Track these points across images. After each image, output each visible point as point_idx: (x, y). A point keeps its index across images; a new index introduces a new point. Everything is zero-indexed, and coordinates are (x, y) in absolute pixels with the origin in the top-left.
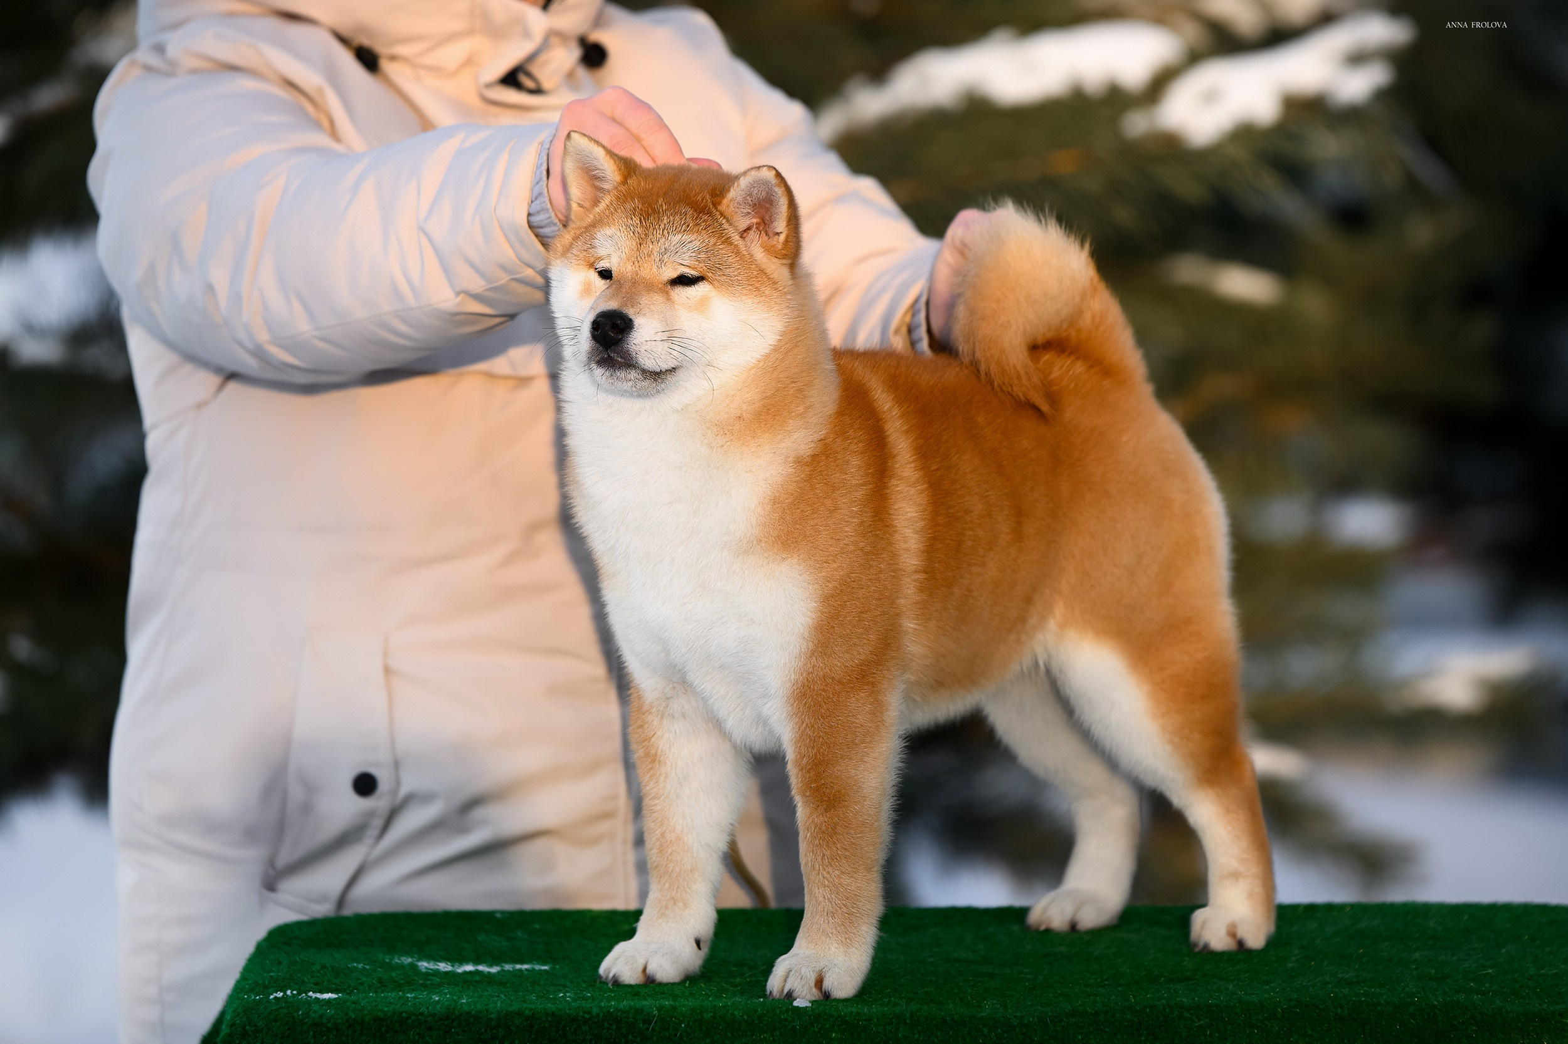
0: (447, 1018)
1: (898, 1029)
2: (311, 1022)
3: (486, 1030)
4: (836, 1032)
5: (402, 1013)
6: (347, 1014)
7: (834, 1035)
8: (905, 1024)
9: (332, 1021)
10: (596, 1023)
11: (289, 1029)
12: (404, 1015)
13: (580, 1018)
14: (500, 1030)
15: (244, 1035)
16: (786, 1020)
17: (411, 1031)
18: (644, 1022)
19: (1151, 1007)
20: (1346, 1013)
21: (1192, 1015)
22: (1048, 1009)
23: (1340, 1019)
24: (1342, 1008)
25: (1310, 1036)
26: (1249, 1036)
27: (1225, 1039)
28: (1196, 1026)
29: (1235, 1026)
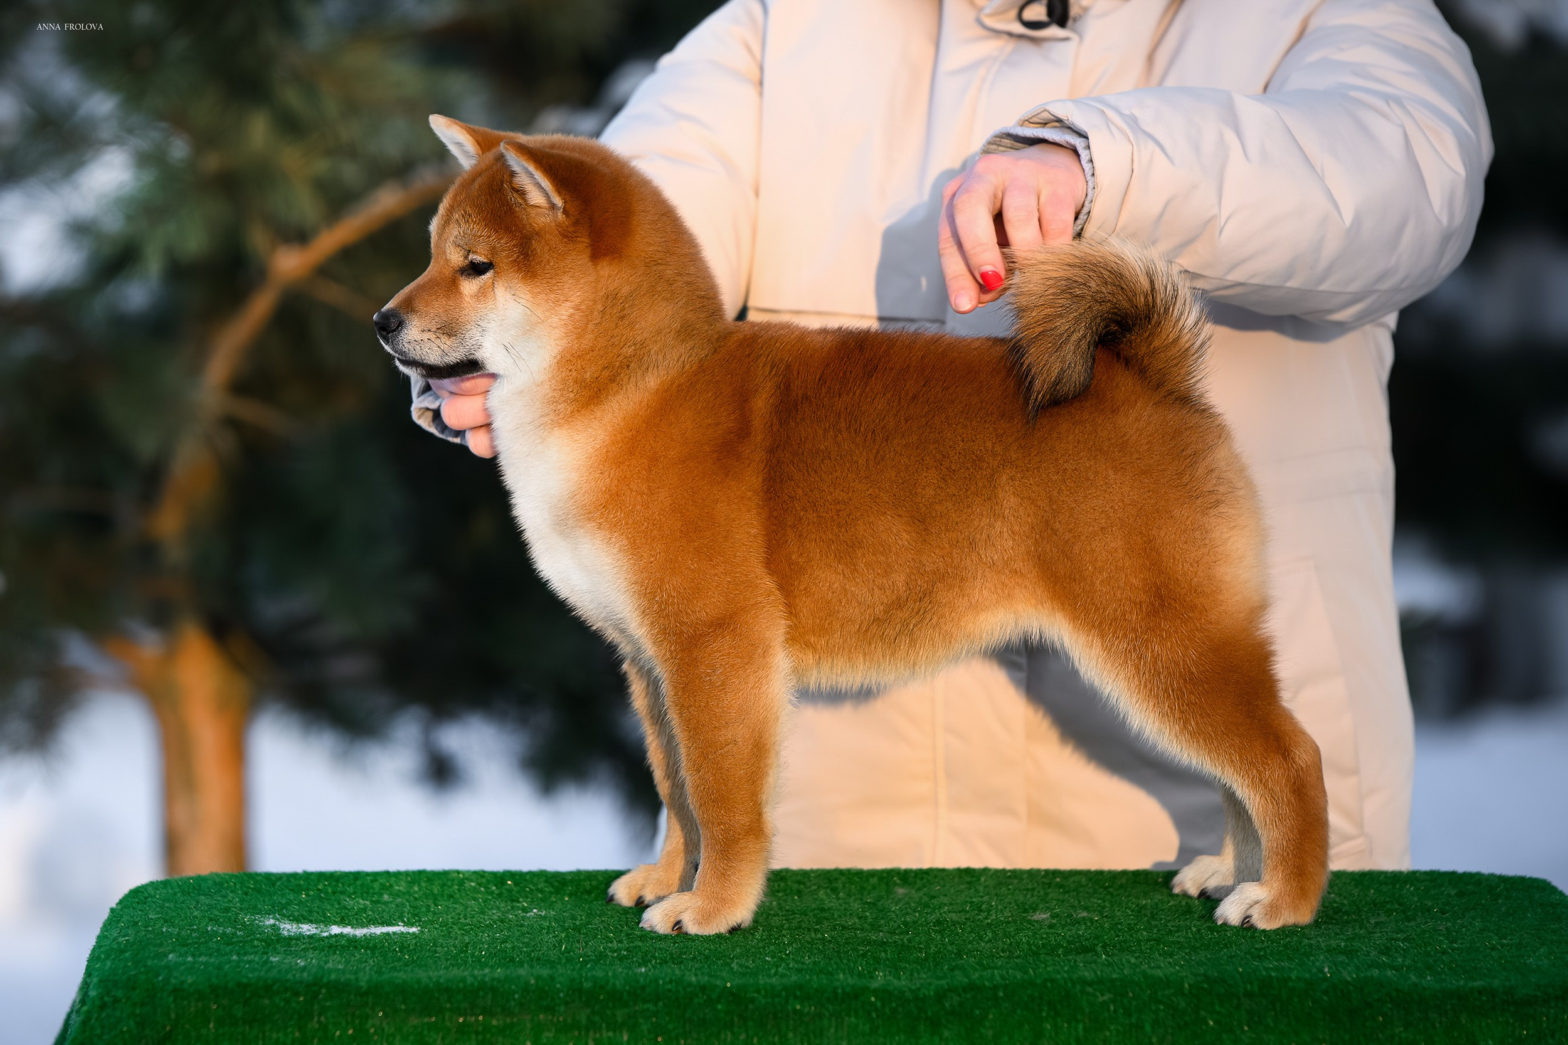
0: (315, 983)
1: (787, 1001)
2: (172, 987)
3: (355, 995)
4: (723, 1004)
5: (270, 977)
6: (210, 978)
7: (719, 1005)
8: (795, 996)
9: (194, 986)
10: (471, 991)
11: (149, 995)
12: (271, 980)
13: (454, 986)
17: (277, 996)
19: (1053, 981)
20: (1256, 988)
21: (1094, 989)
22: (943, 982)
23: (1249, 995)
24: (1251, 983)
25: (1219, 1013)
26: (1155, 1012)
27: (1130, 1015)
28: (1099, 1002)
29: (1140, 1001)
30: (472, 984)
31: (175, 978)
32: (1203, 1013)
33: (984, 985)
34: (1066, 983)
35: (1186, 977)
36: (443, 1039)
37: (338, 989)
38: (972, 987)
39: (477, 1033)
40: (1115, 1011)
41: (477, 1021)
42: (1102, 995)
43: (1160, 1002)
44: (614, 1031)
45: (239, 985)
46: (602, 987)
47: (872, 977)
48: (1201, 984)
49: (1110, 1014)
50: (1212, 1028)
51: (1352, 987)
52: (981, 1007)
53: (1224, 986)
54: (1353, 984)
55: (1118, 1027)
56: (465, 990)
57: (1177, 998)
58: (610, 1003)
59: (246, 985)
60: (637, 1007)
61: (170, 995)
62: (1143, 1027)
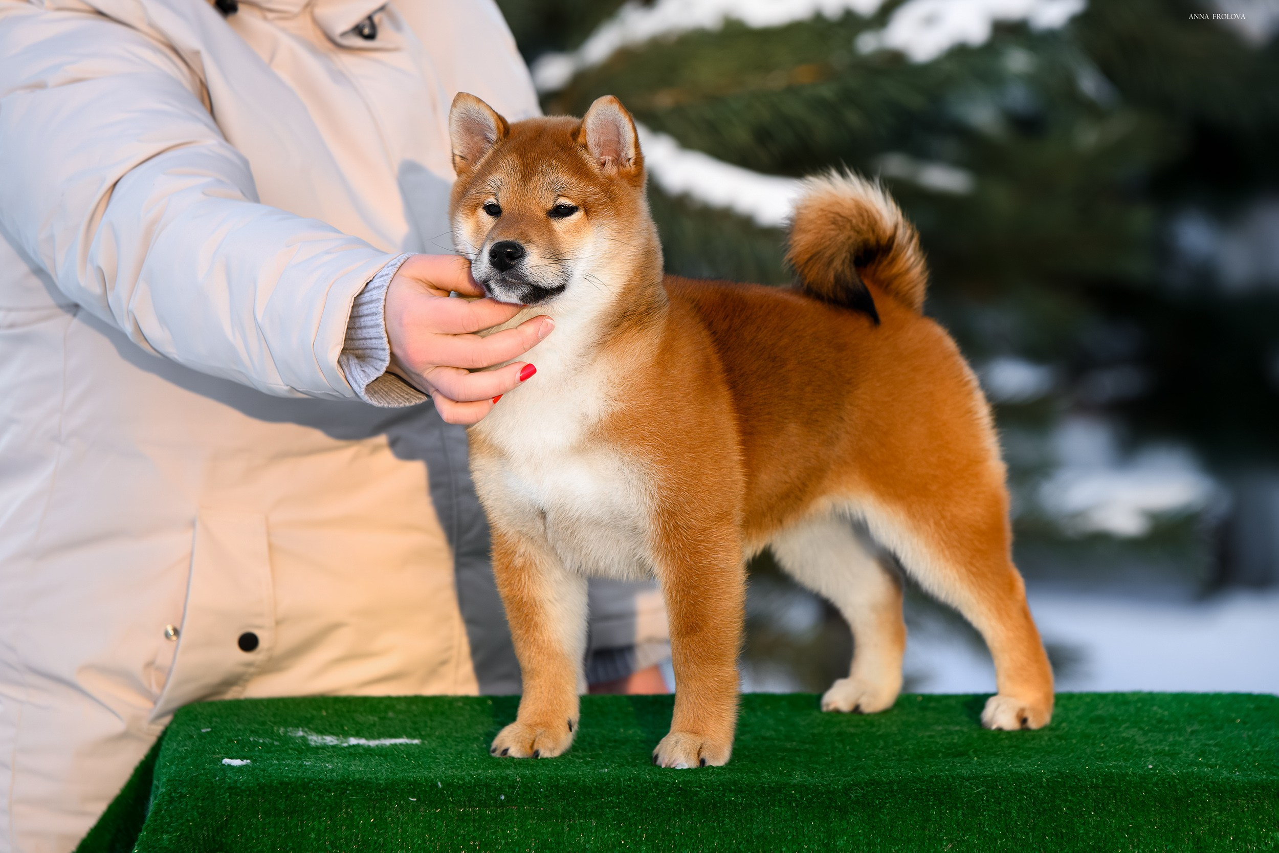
0: (343, 782)
1: (724, 795)
2: (227, 786)
3: (376, 792)
4: (672, 797)
5: (304, 778)
6: (257, 779)
7: (669, 798)
9: (245, 785)
10: (468, 788)
11: (208, 792)
12: (306, 780)
13: (455, 783)
14: (388, 792)
17: (312, 792)
18: (509, 787)
19: (937, 777)
20: (1100, 782)
21: (971, 784)
22: (849, 779)
23: (1095, 787)
24: (1097, 778)
25: (1071, 801)
26: (1020, 801)
27: (1000, 803)
28: (975, 793)
29: (1007, 793)
30: (470, 781)
31: (230, 778)
32: (1058, 802)
33: (882, 781)
34: (948, 779)
35: (1045, 773)
36: (447, 826)
37: (362, 786)
38: (872, 782)
39: (474, 821)
40: (987, 801)
41: (474, 811)
42: (977, 788)
43: (1023, 793)
44: (585, 819)
45: (281, 783)
46: (575, 783)
47: (790, 775)
48: (1056, 779)
49: (983, 803)
50: (1066, 813)
51: (1177, 781)
52: (880, 799)
53: (1074, 781)
54: (1178, 779)
55: (990, 813)
56: (464, 787)
57: (1037, 790)
58: (581, 797)
59: (287, 784)
60: (603, 800)
61: (225, 793)
62: (1010, 813)
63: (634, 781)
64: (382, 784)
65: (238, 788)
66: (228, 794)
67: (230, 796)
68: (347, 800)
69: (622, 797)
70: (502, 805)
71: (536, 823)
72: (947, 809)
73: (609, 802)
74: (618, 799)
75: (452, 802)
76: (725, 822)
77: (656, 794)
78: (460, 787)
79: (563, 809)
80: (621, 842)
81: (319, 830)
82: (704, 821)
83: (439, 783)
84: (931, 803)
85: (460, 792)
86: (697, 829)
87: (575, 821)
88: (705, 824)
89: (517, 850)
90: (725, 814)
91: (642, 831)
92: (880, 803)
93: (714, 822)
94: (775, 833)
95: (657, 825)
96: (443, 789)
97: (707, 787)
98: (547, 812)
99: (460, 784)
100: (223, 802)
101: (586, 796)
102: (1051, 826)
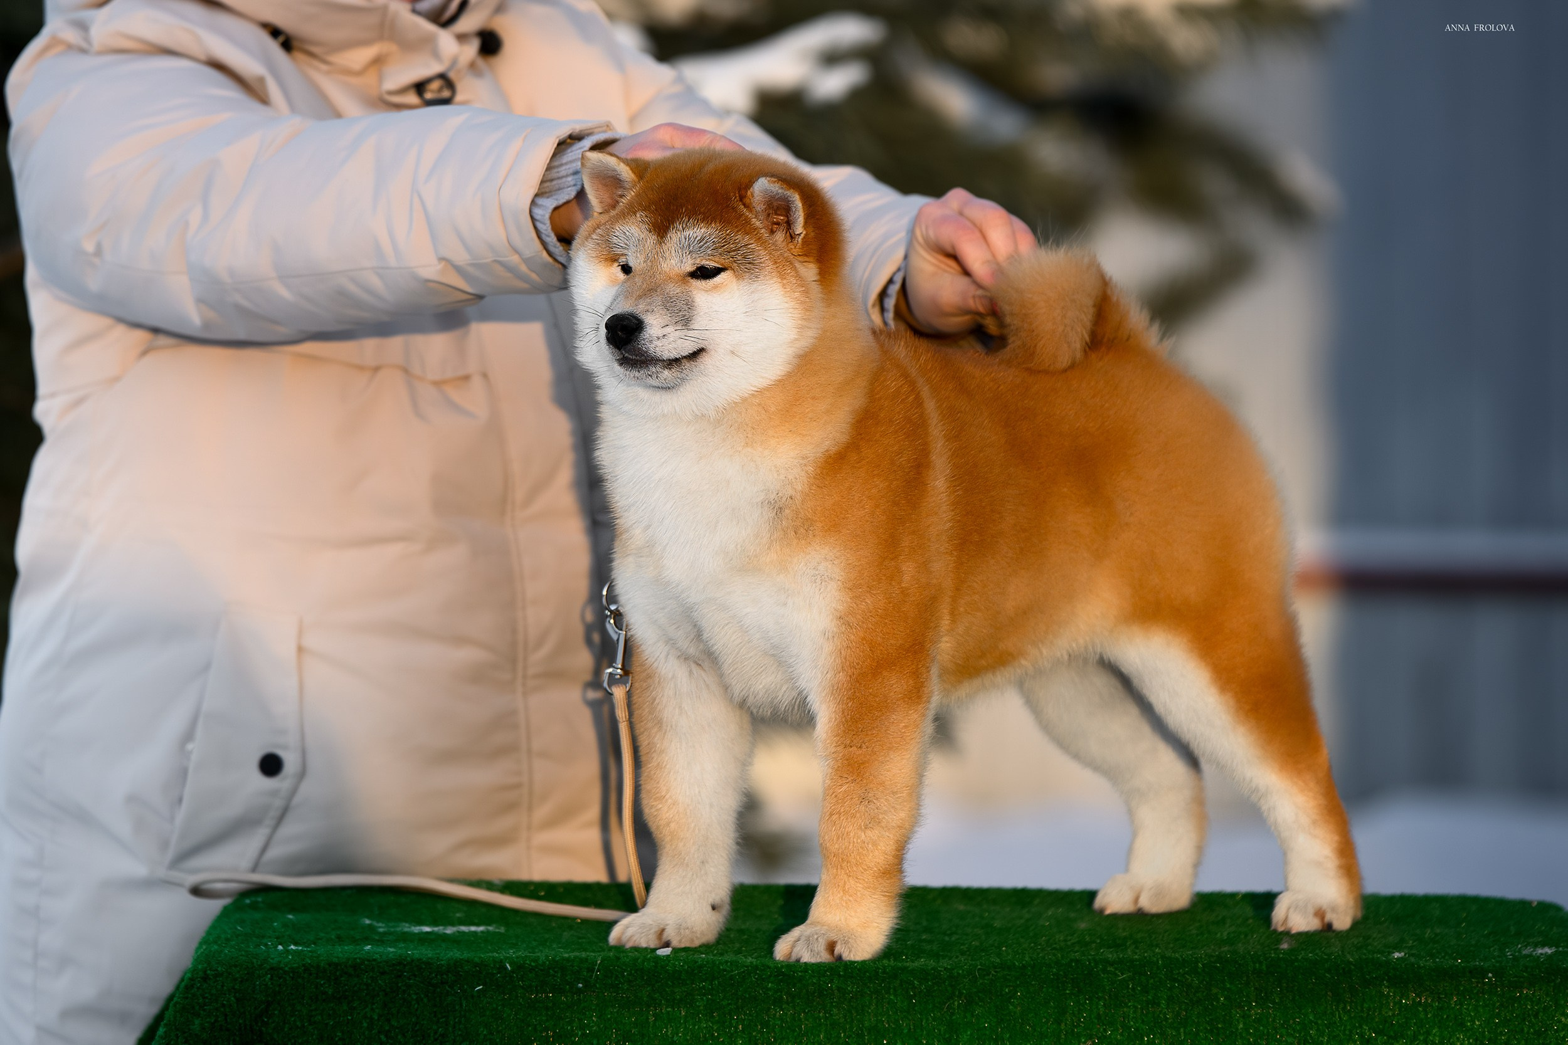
0: (400, 963)
2: (269, 967)
3: (436, 975)
4: (772, 983)
5: (356, 959)
6: (303, 960)
8: (840, 976)
9: (289, 967)
10: (542, 970)
11: (248, 974)
12: (358, 960)
13: (527, 966)
14: (450, 975)
15: (205, 978)
16: (725, 970)
17: (364, 975)
18: (589, 969)
20: (1264, 967)
21: (1116, 969)
22: (977, 962)
23: (1258, 973)
24: (1261, 963)
25: (1229, 991)
26: (1170, 989)
27: (1147, 992)
28: (1118, 980)
29: (1156, 980)
30: (544, 962)
32: (1215, 991)
34: (1090, 963)
35: (1201, 958)
36: (516, 1014)
37: (421, 967)
39: (547, 1009)
40: (1133, 989)
41: (548, 997)
42: (1122, 974)
43: (1175, 980)
44: (673, 1007)
48: (1213, 964)
49: (1128, 992)
50: (1223, 1004)
51: (1353, 967)
52: (1010, 986)
53: (1235, 967)
54: (1354, 965)
55: (1136, 1004)
56: (537, 970)
57: (1191, 977)
58: (669, 983)
59: (336, 965)
60: (694, 986)
61: (267, 974)
62: (1159, 1004)
63: (731, 964)
64: (443, 966)
65: (282, 969)
66: (269, 976)
67: (271, 979)
68: (404, 983)
69: (716, 982)
70: (580, 991)
71: (617, 1012)
72: (1086, 999)
73: (700, 988)
74: (712, 985)
75: (522, 987)
76: (832, 1013)
77: (754, 979)
78: (532, 970)
79: (648, 995)
80: (714, 1034)
81: (371, 1019)
82: (808, 1011)
83: (508, 965)
84: (1068, 992)
85: (531, 975)
86: (800, 1020)
87: (661, 1010)
88: (809, 1014)
89: (595, 1042)
90: (832, 1003)
91: (737, 1022)
92: (1010, 991)
93: (819, 1012)
94: (889, 1025)
95: (755, 1015)
96: (513, 971)
97: (813, 972)
98: (630, 999)
99: (532, 966)
100: (264, 985)
101: (675, 982)
102: (1206, 1020)
